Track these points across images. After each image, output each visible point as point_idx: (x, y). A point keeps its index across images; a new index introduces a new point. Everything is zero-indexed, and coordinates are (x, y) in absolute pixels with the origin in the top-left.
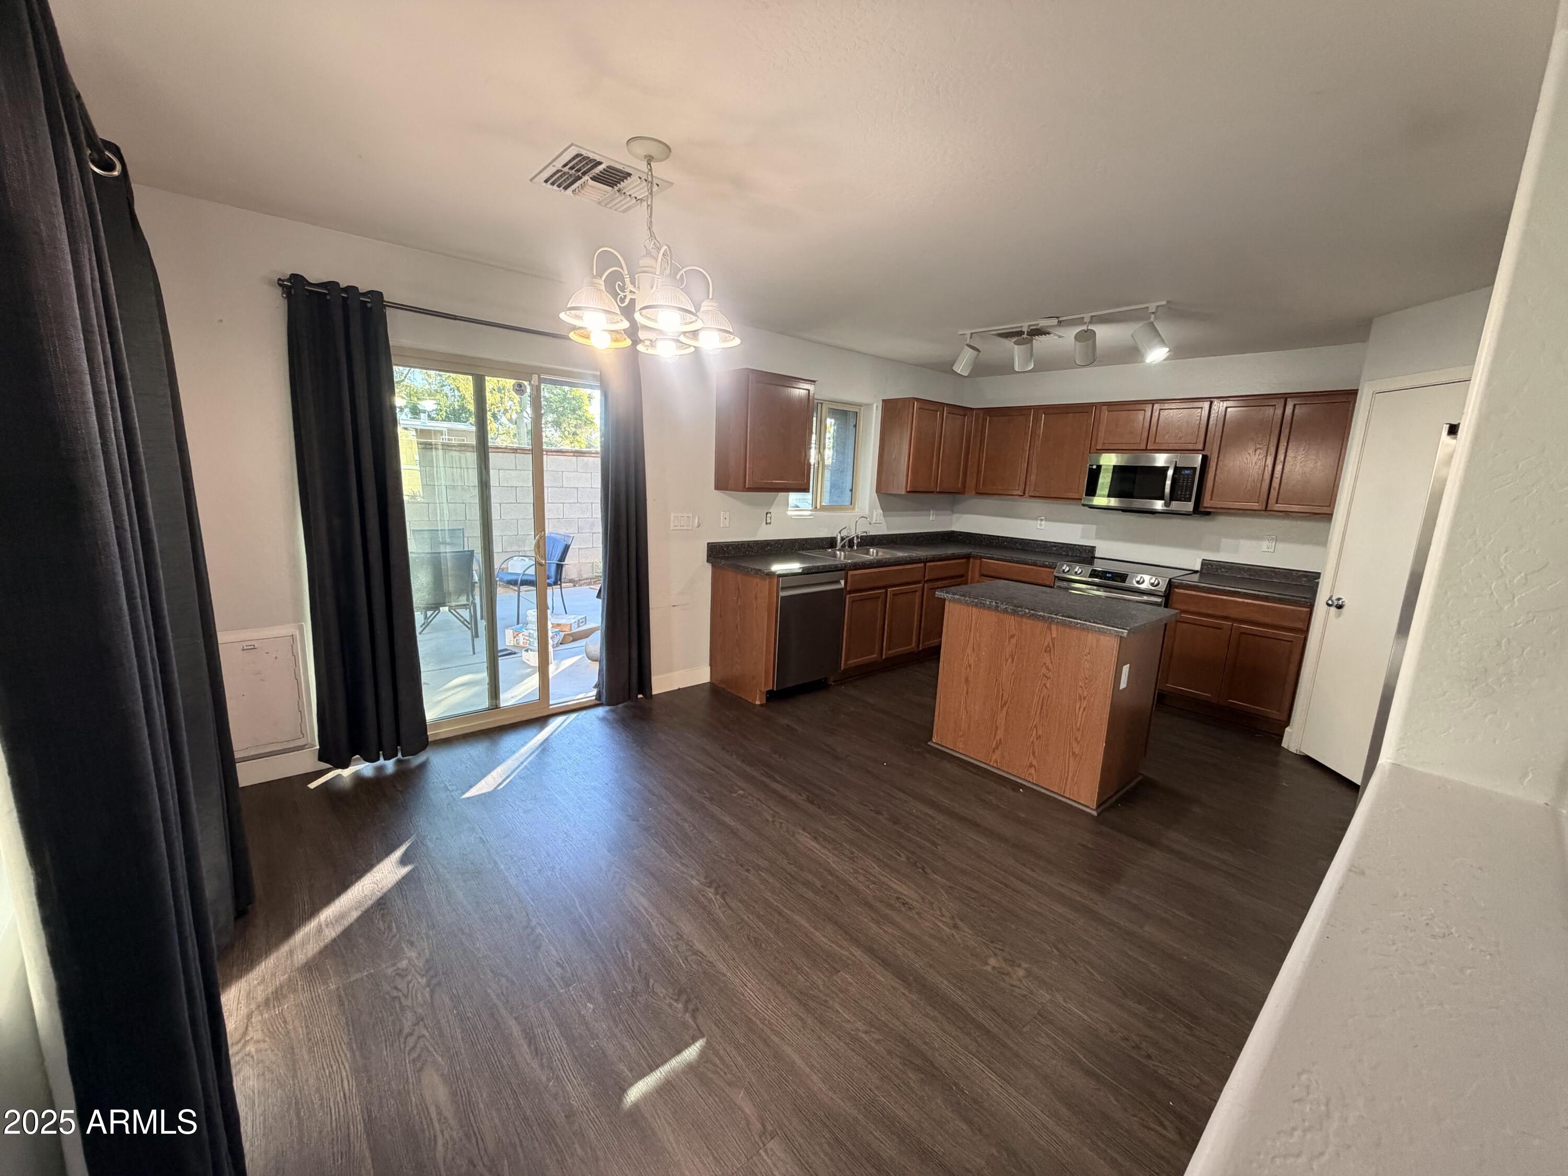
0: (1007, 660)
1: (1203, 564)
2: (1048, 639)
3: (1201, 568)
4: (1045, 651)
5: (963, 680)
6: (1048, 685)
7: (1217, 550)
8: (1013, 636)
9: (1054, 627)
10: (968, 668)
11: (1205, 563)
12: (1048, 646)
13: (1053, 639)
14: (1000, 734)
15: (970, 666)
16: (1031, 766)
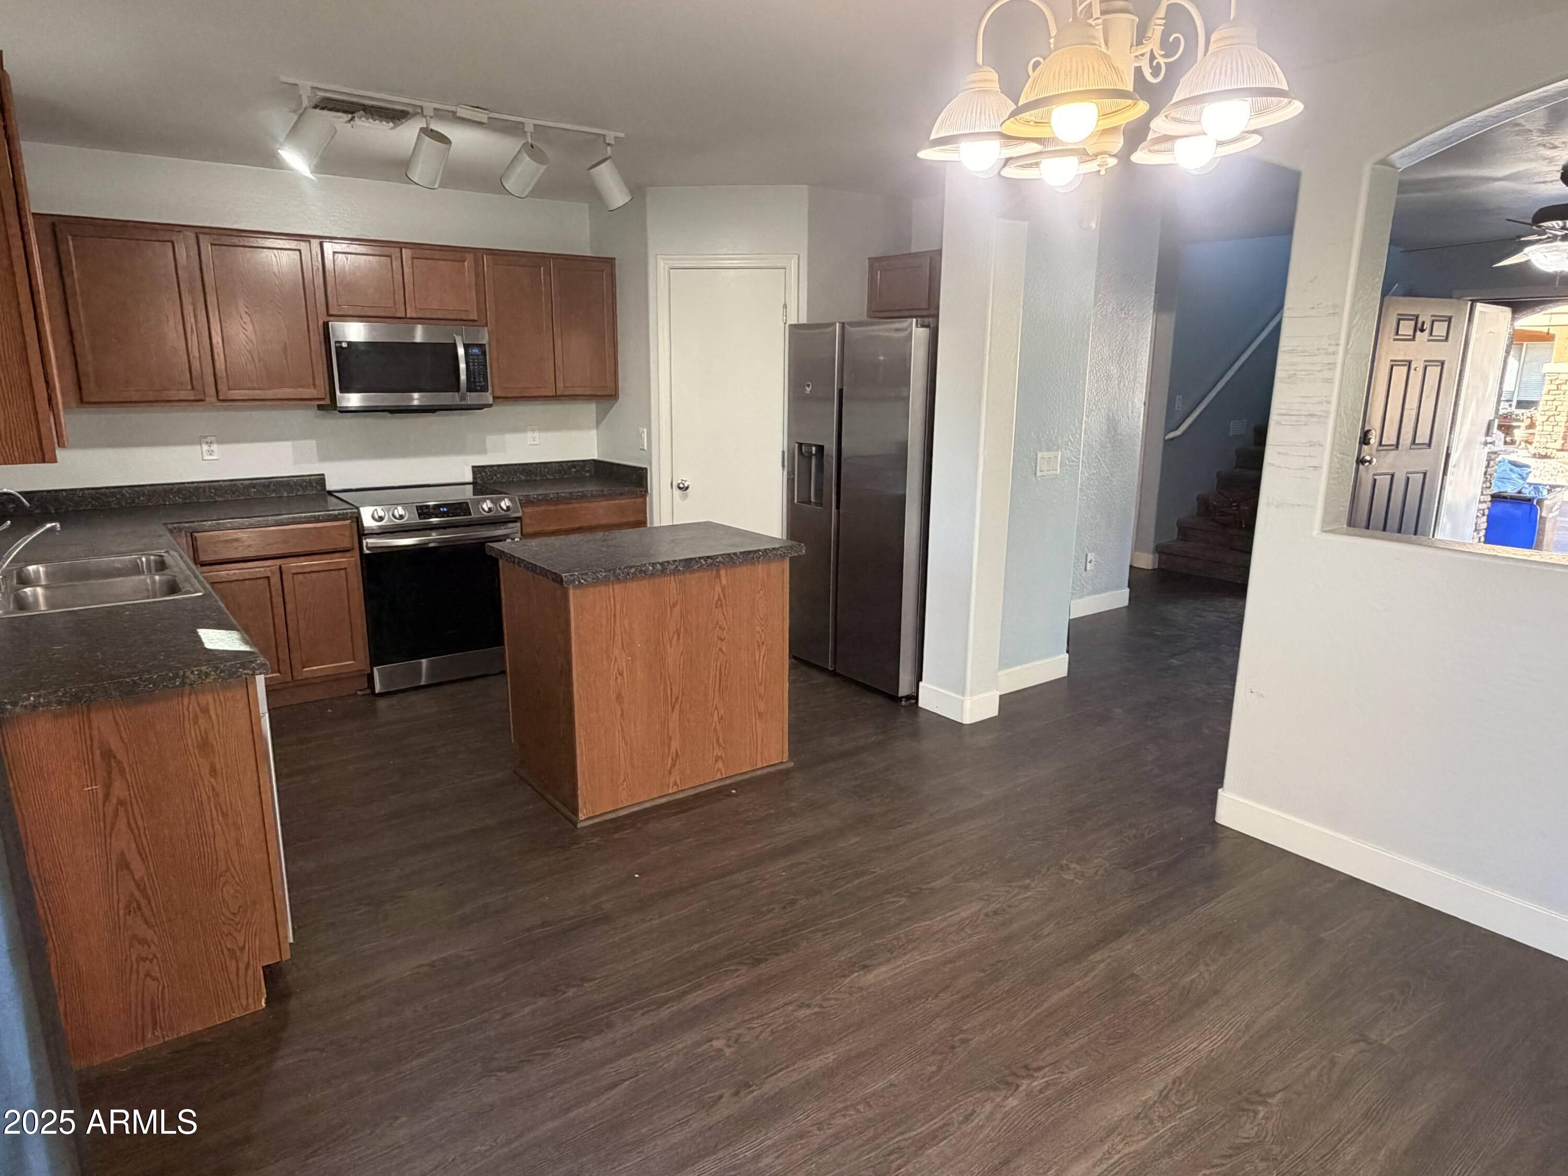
0: (671, 641)
1: (474, 473)
2: (718, 589)
3: (474, 478)
4: (717, 607)
5: (613, 697)
6: (724, 649)
7: (483, 451)
8: (675, 605)
9: (723, 572)
10: (619, 677)
11: (477, 470)
12: (719, 599)
13: (723, 589)
14: (675, 744)
15: (621, 674)
16: (718, 758)
